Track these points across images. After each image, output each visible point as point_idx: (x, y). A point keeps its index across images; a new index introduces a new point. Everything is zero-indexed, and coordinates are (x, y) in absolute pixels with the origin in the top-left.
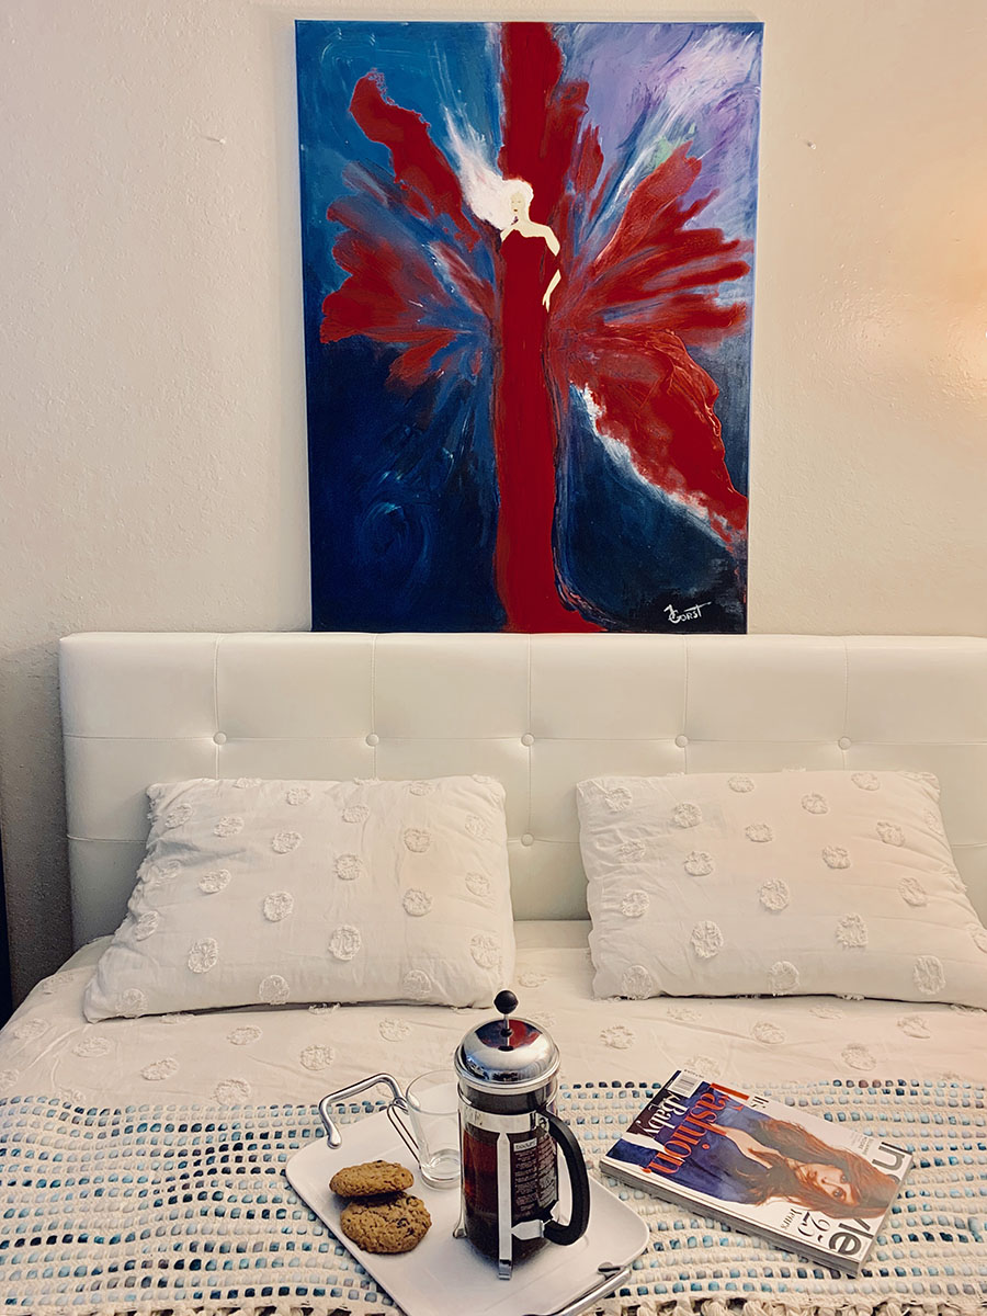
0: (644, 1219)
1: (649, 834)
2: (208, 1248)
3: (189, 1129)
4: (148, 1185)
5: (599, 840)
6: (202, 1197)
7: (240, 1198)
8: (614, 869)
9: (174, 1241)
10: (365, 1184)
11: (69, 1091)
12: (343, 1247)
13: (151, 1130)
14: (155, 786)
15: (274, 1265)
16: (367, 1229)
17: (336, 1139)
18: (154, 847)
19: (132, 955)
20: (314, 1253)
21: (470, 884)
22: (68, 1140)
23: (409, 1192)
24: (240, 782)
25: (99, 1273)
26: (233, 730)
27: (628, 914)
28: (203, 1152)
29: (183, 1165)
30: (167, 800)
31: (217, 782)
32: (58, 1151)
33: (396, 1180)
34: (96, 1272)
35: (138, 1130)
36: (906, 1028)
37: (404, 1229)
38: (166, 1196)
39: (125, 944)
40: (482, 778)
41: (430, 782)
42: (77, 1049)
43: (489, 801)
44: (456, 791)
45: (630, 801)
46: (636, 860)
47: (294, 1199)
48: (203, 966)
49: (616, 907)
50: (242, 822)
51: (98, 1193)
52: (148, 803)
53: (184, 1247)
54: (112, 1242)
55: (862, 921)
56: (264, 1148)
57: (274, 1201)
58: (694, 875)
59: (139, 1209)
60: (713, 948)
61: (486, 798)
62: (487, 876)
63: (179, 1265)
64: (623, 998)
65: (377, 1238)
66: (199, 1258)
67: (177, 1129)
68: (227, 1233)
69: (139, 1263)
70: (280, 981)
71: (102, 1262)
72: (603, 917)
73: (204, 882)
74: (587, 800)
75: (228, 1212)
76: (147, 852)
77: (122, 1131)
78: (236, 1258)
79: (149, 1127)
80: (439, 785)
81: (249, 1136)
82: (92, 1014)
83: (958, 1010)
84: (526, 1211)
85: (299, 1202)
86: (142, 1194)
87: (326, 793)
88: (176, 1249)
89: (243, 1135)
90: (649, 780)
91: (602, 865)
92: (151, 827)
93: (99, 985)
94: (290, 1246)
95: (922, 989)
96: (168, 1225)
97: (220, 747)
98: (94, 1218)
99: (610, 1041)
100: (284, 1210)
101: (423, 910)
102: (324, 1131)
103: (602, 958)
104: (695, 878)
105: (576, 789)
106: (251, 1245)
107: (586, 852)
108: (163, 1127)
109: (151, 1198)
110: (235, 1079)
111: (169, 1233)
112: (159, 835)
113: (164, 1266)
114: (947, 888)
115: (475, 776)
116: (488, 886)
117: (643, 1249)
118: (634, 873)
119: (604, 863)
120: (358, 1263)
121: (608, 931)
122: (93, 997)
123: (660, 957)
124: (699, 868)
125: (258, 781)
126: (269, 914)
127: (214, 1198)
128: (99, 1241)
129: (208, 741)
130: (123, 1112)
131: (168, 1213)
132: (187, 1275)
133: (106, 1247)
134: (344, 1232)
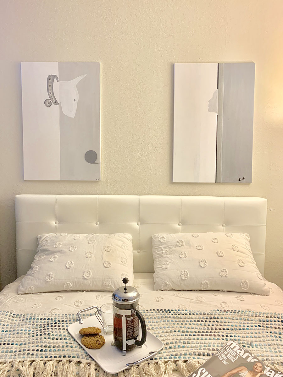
0: (162, 342)
1: (171, 248)
2: (45, 346)
3: (43, 319)
4: (31, 332)
5: (157, 250)
6: (45, 334)
7: (55, 335)
8: (160, 257)
9: (37, 344)
10: (88, 332)
11: (12, 310)
12: (82, 347)
13: (33, 319)
14: (39, 235)
15: (62, 351)
16: (88, 342)
17: (82, 322)
18: (39, 251)
19: (31, 277)
20: (73, 348)
21: (122, 260)
22: (10, 321)
23: (100, 334)
24: (62, 234)
25: (16, 352)
26: (60, 220)
27: (164, 268)
28: (46, 324)
29: (40, 327)
30: (42, 239)
31: (56, 234)
32: (8, 324)
33: (96, 331)
34: (15, 352)
35: (29, 319)
36: (238, 298)
37: (98, 343)
38: (35, 334)
39: (29, 275)
40: (126, 234)
41: (112, 234)
42: (15, 301)
43: (128, 240)
44: (119, 237)
45: (166, 240)
46: (167, 255)
47: (69, 335)
48: (49, 279)
49: (161, 266)
50: (62, 244)
51: (17, 333)
52: (37, 240)
53: (39, 346)
54: (20, 345)
55: (227, 270)
56: (62, 324)
57: (64, 336)
58: (181, 258)
59: (28, 337)
60: (186, 277)
61: (127, 239)
62: (127, 259)
63: (37, 350)
64: (162, 290)
65: (90, 345)
66: (43, 348)
67: (40, 319)
68: (51, 343)
69: (27, 350)
70: (70, 284)
71: (17, 349)
72: (157, 269)
73: (51, 258)
74: (154, 240)
75: (51, 338)
76: (37, 253)
77: (25, 320)
78: (53, 349)
79: (32, 318)
80: (114, 235)
81: (59, 321)
82: (19, 292)
83: (253, 295)
84: (130, 337)
85: (71, 336)
86: (29, 334)
87: (84, 237)
88: (37, 347)
89: (57, 320)
90: (171, 234)
91: (158, 257)
92: (38, 246)
93: (22, 285)
94: (67, 346)
95: (243, 289)
96: (35, 341)
97: (57, 225)
98: (16, 339)
99: (157, 300)
100: (66, 338)
101: (109, 266)
102: (79, 320)
103: (156, 280)
104: (182, 259)
105: (152, 237)
106: (57, 346)
107: (154, 253)
108: (36, 318)
109: (31, 335)
110: (56, 308)
111: (35, 343)
112: (40, 248)
113: (33, 350)
114: (251, 263)
115: (124, 233)
116: (127, 261)
117: (161, 349)
118: (166, 258)
119: (158, 256)
120: (85, 351)
121: (158, 273)
122: (20, 288)
123: (172, 279)
124: (183, 256)
125: (67, 234)
126: (68, 266)
127: (48, 335)
128: (17, 345)
129: (54, 223)
130: (26, 315)
131: (35, 338)
132: (39, 353)
133: (18, 346)
134: (82, 343)
